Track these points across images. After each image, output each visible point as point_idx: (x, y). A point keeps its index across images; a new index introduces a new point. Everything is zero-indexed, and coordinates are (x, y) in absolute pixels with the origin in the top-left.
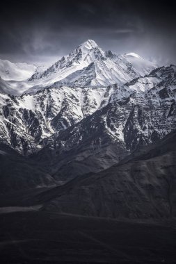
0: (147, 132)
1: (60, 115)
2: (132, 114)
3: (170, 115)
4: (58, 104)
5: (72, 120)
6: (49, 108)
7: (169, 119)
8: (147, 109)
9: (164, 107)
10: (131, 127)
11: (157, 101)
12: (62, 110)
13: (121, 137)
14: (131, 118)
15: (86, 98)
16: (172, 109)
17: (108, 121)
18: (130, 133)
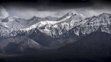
0: (84, 33)
1: (63, 29)
2: (81, 29)
3: (90, 29)
4: (63, 27)
5: (66, 30)
6: (61, 27)
7: (90, 30)
8: (84, 28)
9: (88, 27)
10: (81, 32)
11: (87, 26)
12: (64, 28)
13: (78, 34)
14: (80, 30)
15: (70, 25)
16: (90, 28)
17: (75, 31)
18: (80, 34)
